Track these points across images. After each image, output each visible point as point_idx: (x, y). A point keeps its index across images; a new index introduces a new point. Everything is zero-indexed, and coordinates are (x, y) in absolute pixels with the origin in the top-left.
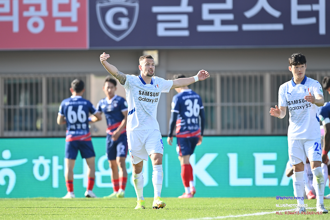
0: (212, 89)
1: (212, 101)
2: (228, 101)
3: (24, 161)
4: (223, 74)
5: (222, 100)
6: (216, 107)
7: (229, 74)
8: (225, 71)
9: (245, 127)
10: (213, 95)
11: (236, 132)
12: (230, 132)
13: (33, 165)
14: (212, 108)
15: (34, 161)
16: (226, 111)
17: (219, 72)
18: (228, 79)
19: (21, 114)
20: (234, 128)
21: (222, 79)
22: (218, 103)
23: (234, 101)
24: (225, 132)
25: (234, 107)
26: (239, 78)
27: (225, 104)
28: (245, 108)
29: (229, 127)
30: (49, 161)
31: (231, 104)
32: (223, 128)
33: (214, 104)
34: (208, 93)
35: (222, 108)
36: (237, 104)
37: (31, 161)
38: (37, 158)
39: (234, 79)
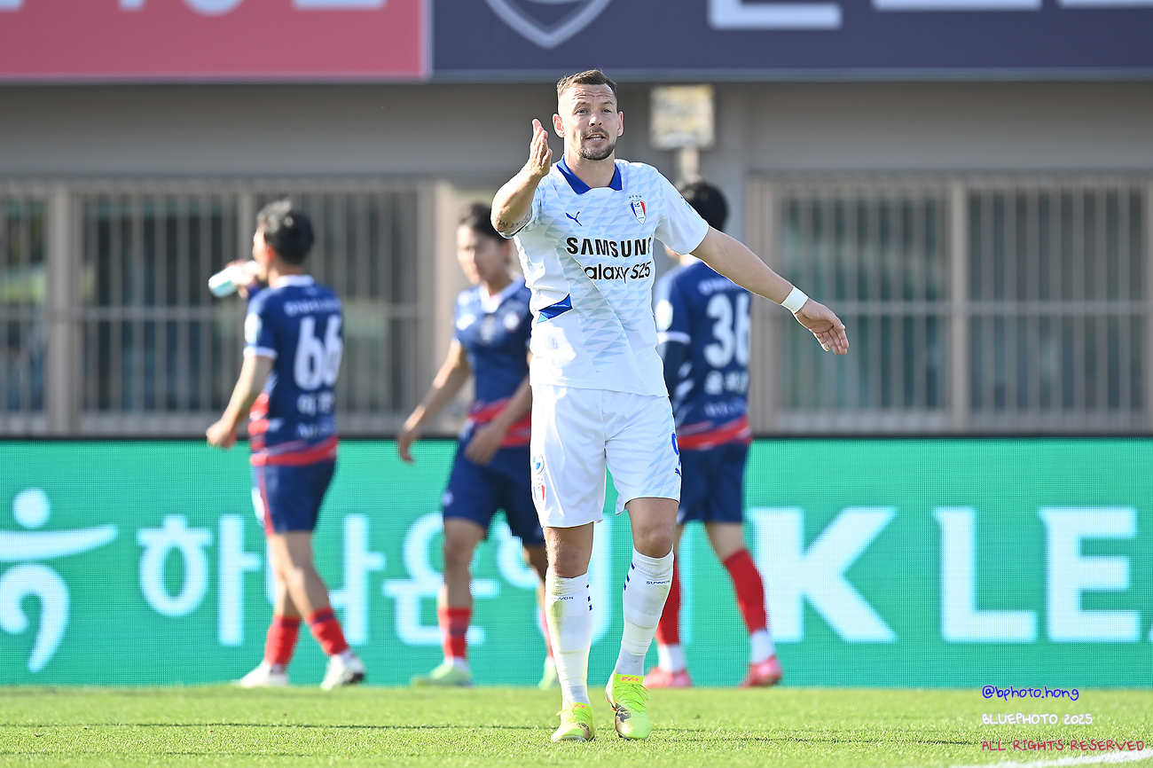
0: (934, 244)
1: (931, 295)
2: (998, 294)
3: (102, 535)
4: (980, 185)
5: (974, 292)
6: (947, 319)
7: (1003, 184)
8: (987, 173)
9: (1068, 403)
10: (937, 270)
11: (1029, 421)
12: (1007, 421)
13: (141, 550)
14: (931, 322)
15: (146, 536)
16: (988, 333)
17: (963, 174)
18: (998, 202)
19: (149, 343)
20: (1022, 403)
21: (974, 205)
22: (958, 304)
23: (1021, 295)
24: (985, 421)
25: (1021, 320)
26: (1044, 201)
27: (987, 307)
28: (1067, 321)
29: (1000, 400)
30: (204, 536)
31: (1009, 308)
32: (975, 402)
33: (938, 308)
34: (916, 263)
35: (975, 323)
36: (1034, 308)
37: (133, 536)
38: (158, 524)
39: (1021, 202)
